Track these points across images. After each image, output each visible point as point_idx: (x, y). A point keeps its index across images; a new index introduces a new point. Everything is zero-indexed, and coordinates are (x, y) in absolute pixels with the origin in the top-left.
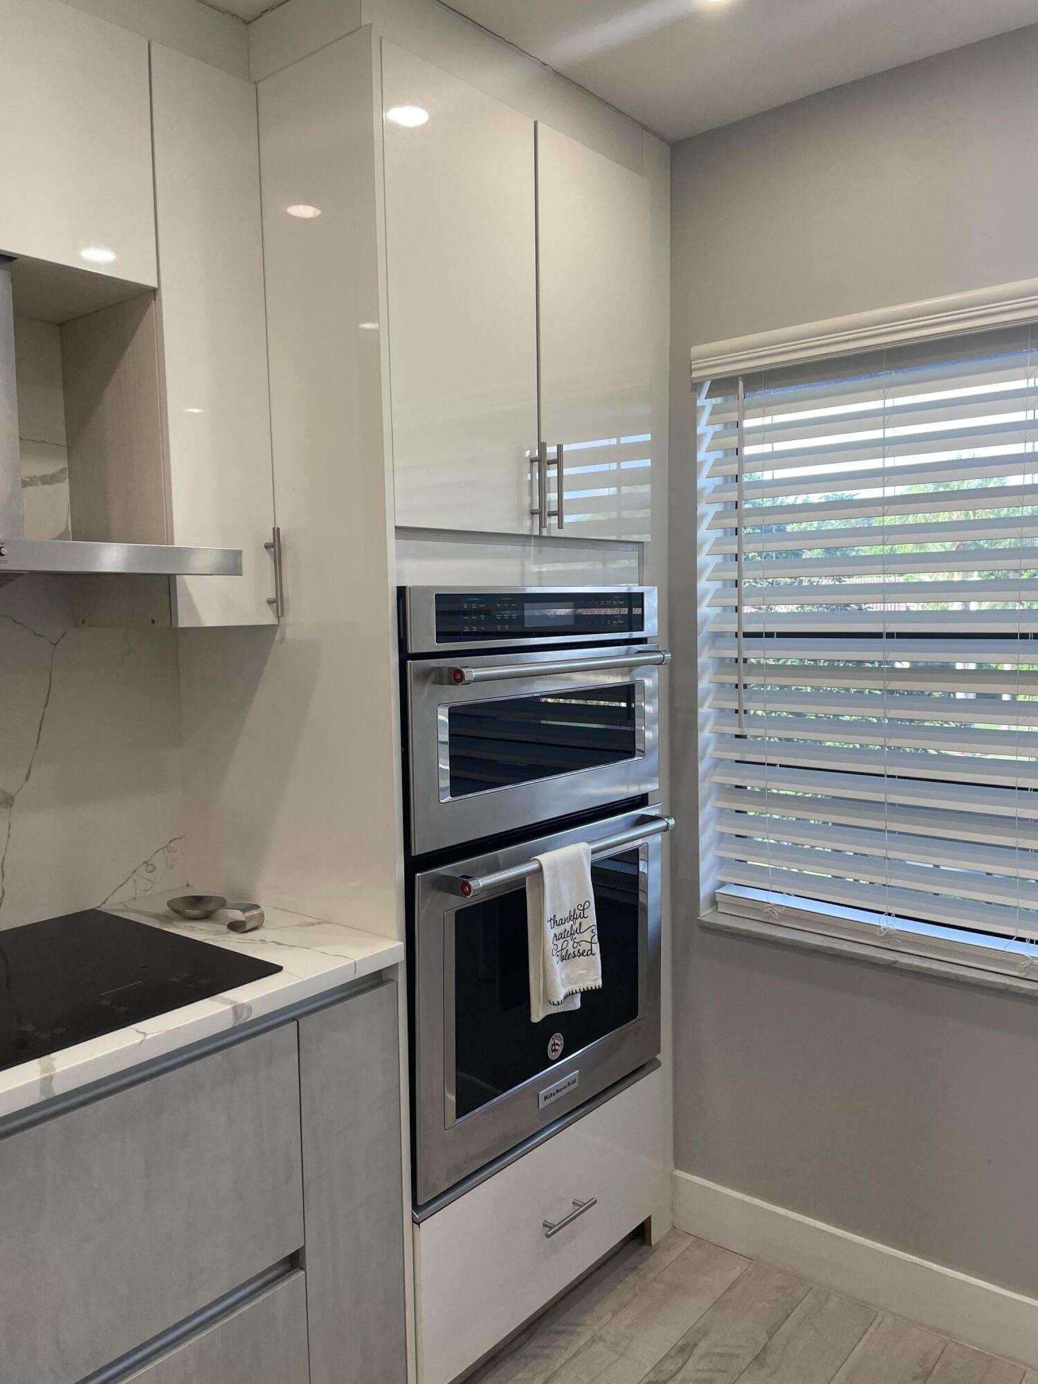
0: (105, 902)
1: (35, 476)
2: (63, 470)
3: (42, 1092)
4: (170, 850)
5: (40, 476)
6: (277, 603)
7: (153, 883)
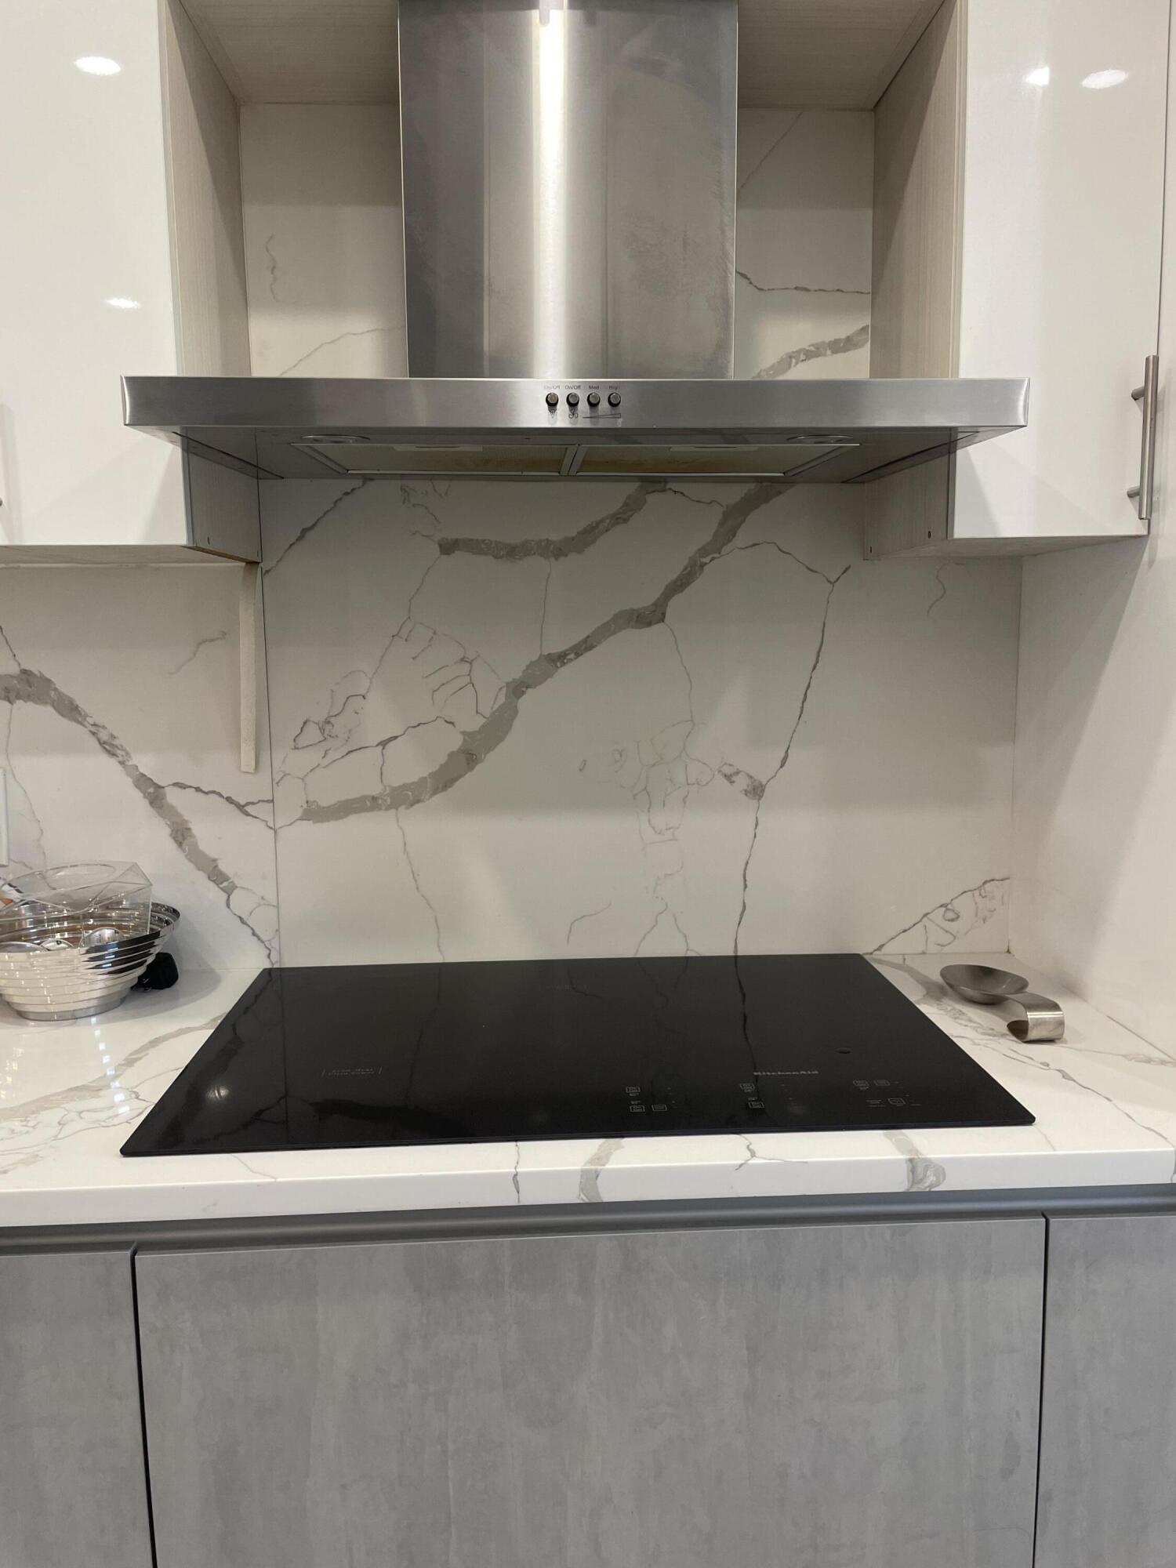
0: (880, 948)
1: (824, 343)
2: (864, 329)
3: (582, 1190)
4: (983, 895)
5: (830, 342)
6: (1144, 497)
7: (955, 937)
